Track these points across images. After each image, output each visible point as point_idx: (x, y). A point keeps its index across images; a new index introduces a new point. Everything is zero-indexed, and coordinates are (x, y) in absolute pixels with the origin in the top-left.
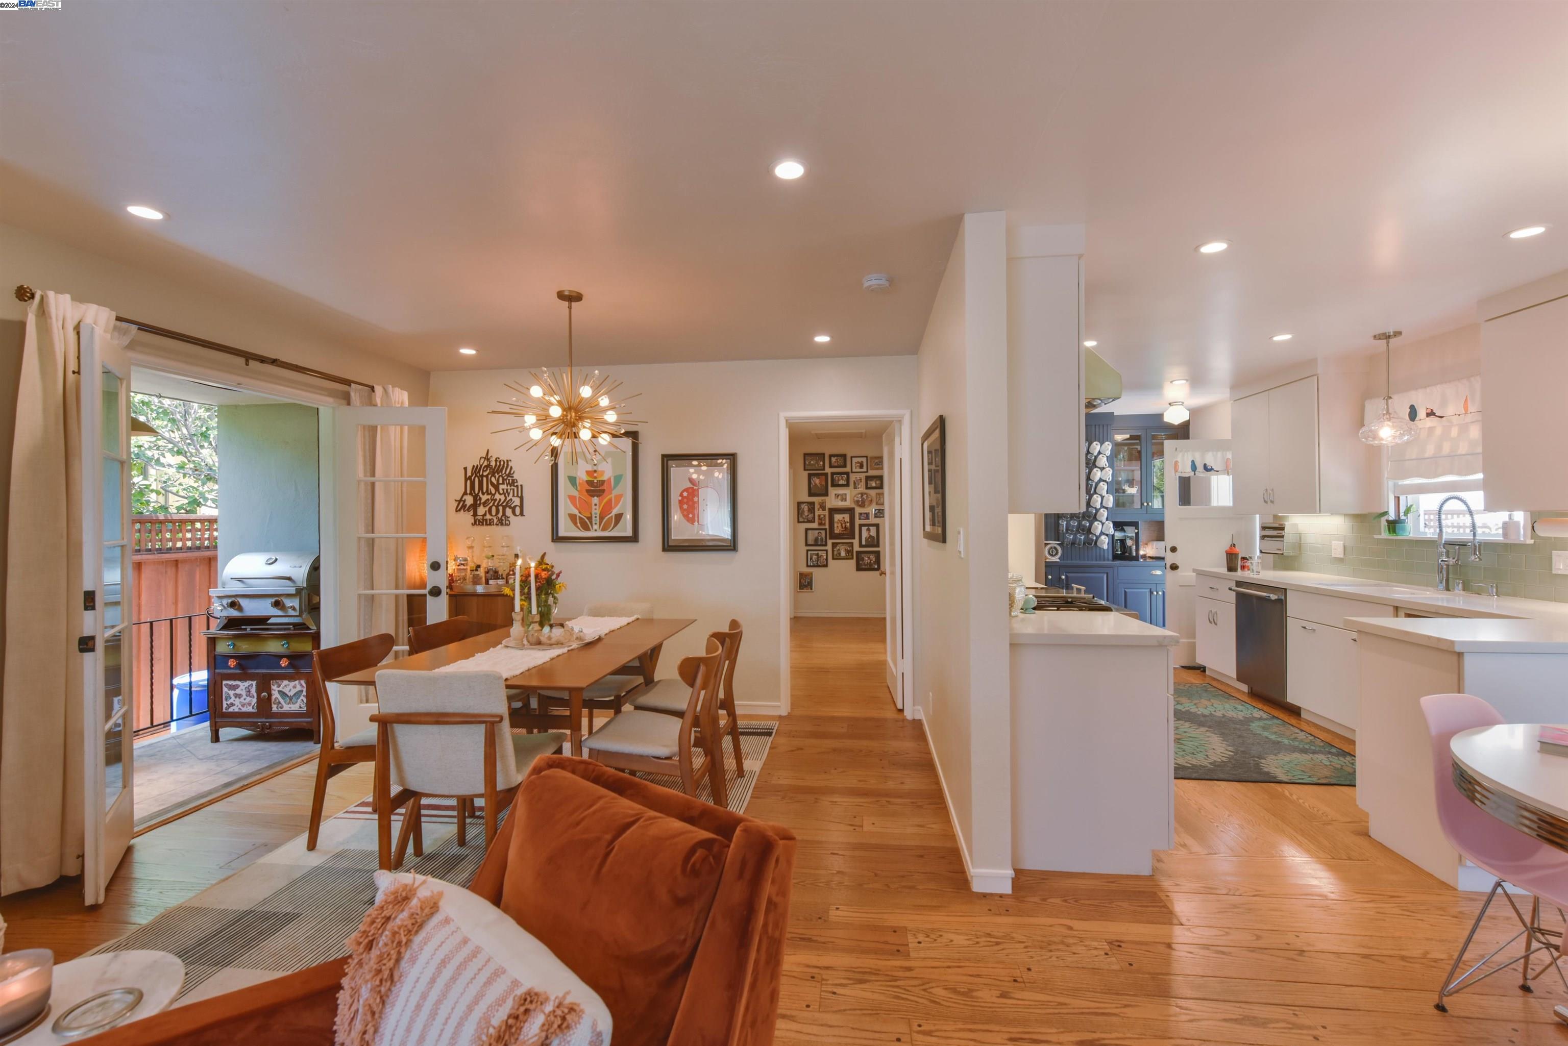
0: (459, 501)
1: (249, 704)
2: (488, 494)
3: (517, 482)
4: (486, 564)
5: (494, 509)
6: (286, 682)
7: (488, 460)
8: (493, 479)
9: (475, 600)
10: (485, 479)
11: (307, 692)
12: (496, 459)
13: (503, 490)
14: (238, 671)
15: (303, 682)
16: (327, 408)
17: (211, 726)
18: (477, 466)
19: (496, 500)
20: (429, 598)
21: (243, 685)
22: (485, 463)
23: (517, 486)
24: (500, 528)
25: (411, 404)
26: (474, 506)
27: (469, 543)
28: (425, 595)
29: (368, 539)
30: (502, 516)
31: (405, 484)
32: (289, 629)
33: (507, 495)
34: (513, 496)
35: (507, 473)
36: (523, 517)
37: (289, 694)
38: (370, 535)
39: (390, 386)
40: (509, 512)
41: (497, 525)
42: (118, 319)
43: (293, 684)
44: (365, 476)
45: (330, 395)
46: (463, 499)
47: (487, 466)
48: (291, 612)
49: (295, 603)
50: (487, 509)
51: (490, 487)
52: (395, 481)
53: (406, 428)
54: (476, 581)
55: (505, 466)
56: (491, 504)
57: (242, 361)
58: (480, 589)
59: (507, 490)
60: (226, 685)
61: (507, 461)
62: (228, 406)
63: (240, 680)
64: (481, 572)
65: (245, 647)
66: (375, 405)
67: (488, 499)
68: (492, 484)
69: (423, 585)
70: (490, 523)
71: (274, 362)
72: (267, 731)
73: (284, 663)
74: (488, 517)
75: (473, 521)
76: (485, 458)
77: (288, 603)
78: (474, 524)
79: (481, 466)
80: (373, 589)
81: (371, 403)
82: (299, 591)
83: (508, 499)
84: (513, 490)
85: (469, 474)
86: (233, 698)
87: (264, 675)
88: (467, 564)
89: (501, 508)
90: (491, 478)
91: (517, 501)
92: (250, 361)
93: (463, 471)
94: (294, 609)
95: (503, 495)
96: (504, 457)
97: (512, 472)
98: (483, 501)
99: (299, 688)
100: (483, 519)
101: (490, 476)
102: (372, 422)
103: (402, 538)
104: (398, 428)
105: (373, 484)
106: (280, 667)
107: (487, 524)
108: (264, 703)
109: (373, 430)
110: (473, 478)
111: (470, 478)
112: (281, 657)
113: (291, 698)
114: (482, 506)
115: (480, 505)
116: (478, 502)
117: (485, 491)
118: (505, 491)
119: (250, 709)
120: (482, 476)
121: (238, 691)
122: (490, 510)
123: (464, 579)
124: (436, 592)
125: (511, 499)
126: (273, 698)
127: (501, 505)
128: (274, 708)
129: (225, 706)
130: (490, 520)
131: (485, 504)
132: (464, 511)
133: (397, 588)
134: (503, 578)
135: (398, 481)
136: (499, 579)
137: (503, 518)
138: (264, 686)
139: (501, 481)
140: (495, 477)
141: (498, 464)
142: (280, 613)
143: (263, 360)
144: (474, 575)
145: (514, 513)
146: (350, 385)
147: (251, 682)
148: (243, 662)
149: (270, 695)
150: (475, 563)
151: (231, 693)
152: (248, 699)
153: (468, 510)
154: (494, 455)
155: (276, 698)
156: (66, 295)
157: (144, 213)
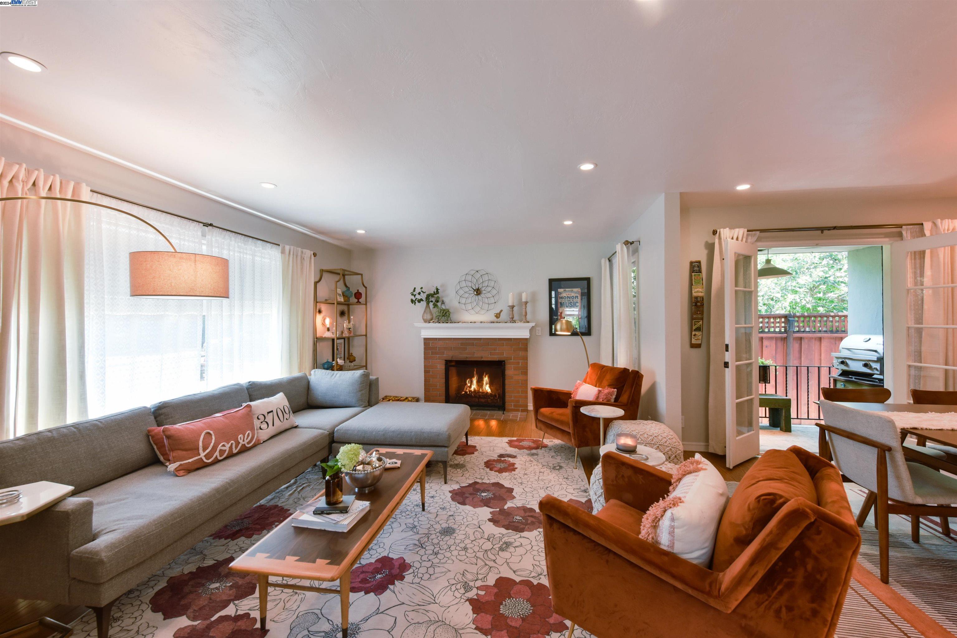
16: (887, 245)
29: (919, 328)
32: (876, 382)
38: (918, 324)
39: (938, 219)
42: (749, 231)
44: (914, 285)
45: (886, 238)
48: (876, 372)
49: (877, 366)
52: (941, 286)
57: (820, 232)
62: (853, 251)
66: (925, 236)
77: (873, 365)
80: (921, 363)
81: (920, 236)
82: (879, 359)
92: (823, 231)
94: (877, 370)
102: (921, 248)
104: (945, 248)
105: (921, 291)
109: (922, 253)
135: (947, 287)
143: (829, 229)
146: (902, 227)
156: (728, 229)
157: (743, 187)
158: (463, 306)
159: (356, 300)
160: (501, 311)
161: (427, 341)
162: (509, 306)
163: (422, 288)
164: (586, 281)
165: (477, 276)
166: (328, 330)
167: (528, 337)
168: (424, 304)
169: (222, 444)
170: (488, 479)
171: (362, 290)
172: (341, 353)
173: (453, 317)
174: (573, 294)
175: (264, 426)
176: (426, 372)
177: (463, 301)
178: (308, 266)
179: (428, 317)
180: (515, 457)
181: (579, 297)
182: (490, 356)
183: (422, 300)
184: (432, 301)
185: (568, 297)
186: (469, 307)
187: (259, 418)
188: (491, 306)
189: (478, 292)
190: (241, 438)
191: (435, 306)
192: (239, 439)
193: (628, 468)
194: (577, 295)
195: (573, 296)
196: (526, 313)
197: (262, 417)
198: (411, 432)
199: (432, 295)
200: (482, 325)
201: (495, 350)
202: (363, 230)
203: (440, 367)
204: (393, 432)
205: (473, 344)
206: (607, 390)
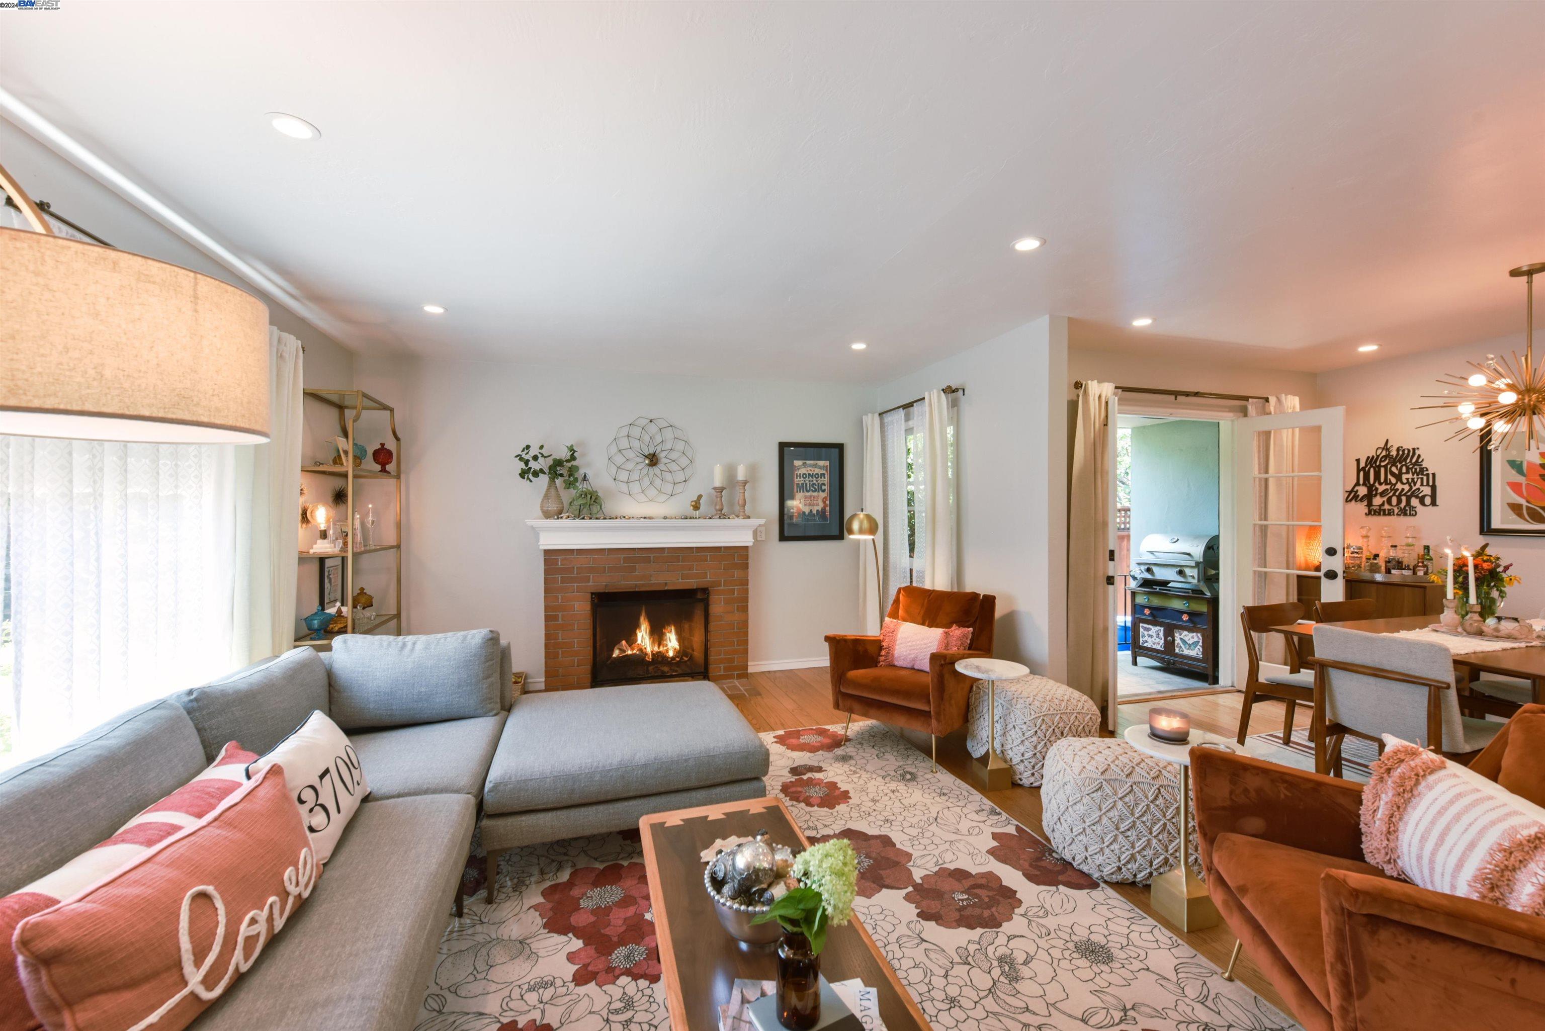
0: (1350, 492)
1: (1158, 644)
2: (1387, 484)
3: (1427, 470)
4: (1385, 553)
5: (1394, 500)
6: (1185, 633)
7: (1388, 450)
8: (1394, 469)
9: (1374, 588)
10: (1382, 470)
11: (1203, 643)
12: (1398, 448)
13: (1407, 479)
14: (1151, 618)
15: (1199, 635)
16: (1227, 422)
17: (1132, 653)
18: (1373, 457)
19: (1397, 490)
20: (1324, 581)
21: (1154, 629)
22: (1384, 453)
23: (1428, 475)
24: (1402, 518)
25: (1302, 409)
26: (1369, 497)
27: (1364, 532)
28: (1319, 578)
29: (1261, 526)
30: (1405, 507)
31: (1296, 479)
32: (1188, 593)
33: (1412, 484)
34: (1422, 484)
35: (1414, 461)
36: (1435, 508)
37: (1188, 642)
38: (1263, 522)
39: (1283, 395)
40: (1415, 502)
41: (1397, 514)
42: (1116, 388)
43: (1191, 635)
44: (1260, 473)
45: (1230, 411)
46: (1355, 490)
47: (1386, 457)
48: (1190, 580)
49: (1194, 572)
50: (1385, 499)
51: (1389, 476)
52: (1287, 477)
53: (1297, 430)
54: (1374, 569)
55: (1411, 454)
56: (1391, 494)
57: (1173, 397)
58: (1379, 577)
59: (1413, 479)
60: (1143, 627)
61: (1414, 449)
62: (1138, 428)
63: (1152, 625)
64: (1381, 562)
65: (1156, 602)
66: (1270, 413)
67: (1387, 490)
68: (1393, 474)
69: (1318, 569)
70: (1390, 513)
71: (1196, 394)
72: (1171, 666)
73: (1185, 617)
74: (1387, 507)
75: (1367, 511)
76: (1383, 449)
77: (1188, 572)
78: (1369, 513)
79: (1378, 456)
80: (1265, 567)
81: (1265, 412)
82: (1198, 564)
83: (1414, 488)
84: (1422, 479)
85: (1362, 465)
86: (1147, 637)
87: (1170, 624)
88: (1362, 552)
89: (1404, 499)
90: (1391, 468)
91: (1427, 491)
92: (1178, 397)
93: (1356, 463)
94: (1193, 577)
95: (1407, 485)
96: (1408, 445)
97: (1420, 461)
98: (1379, 491)
99: (1196, 639)
100: (1380, 509)
101: (1389, 466)
102: (1266, 429)
103: (1293, 525)
104: (1290, 430)
105: (1266, 480)
106: (1182, 620)
107: (1384, 514)
108: (1170, 645)
109: (1268, 434)
110: (1367, 469)
111: (1363, 469)
112: (1183, 613)
113: (1190, 646)
114: (1378, 496)
115: (1376, 495)
116: (1374, 493)
117: (1382, 480)
118: (1410, 480)
119: (1159, 647)
120: (1380, 466)
121: (1150, 633)
122: (1389, 501)
123: (1359, 566)
124: (1331, 575)
125: (1419, 489)
126: (1176, 642)
127: (1405, 495)
128: (1177, 650)
129: (1141, 641)
130: (1389, 510)
131: (1382, 494)
132: (1356, 501)
133: (1288, 568)
134: (1409, 569)
135: (1289, 477)
136: (1404, 569)
137: (1407, 508)
138: (1169, 632)
139: (1404, 470)
140: (1397, 467)
141: (1401, 453)
142: (1182, 579)
143: (1187, 394)
144: (1371, 563)
145: (1422, 503)
146: (1248, 400)
147: (1159, 628)
148: (1154, 612)
149: (1174, 640)
150: (1370, 552)
151: (1146, 633)
152: (1158, 640)
153: (1361, 500)
154: (1394, 444)
155: (1178, 644)
156: (1096, 381)
157: (1142, 323)
158: (624, 487)
159: (379, 467)
160: (700, 497)
161: (550, 556)
162: (715, 488)
163: (541, 447)
164: (837, 450)
165: (653, 428)
166: (324, 535)
167: (750, 544)
168: (544, 479)
169: (247, 919)
170: (826, 826)
171: (391, 445)
172: (336, 591)
173: (609, 507)
174: (817, 471)
175: (319, 819)
176: (549, 618)
177: (623, 476)
178: (292, 376)
179: (553, 506)
180: (820, 769)
181: (826, 476)
182: (680, 580)
183: (542, 471)
184: (561, 475)
185: (809, 474)
186: (635, 488)
187: (303, 798)
188: (679, 488)
189: (653, 460)
190: (290, 880)
191: (569, 485)
192: (287, 884)
193: (1258, 774)
194: (824, 472)
195: (817, 474)
196: (745, 500)
197: (308, 795)
198: (686, 761)
199: (558, 463)
200: (668, 523)
201: (690, 570)
202: (440, 305)
203: (581, 608)
204: (645, 765)
205: (647, 560)
206: (957, 632)
